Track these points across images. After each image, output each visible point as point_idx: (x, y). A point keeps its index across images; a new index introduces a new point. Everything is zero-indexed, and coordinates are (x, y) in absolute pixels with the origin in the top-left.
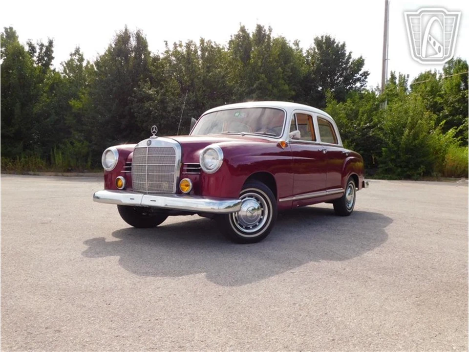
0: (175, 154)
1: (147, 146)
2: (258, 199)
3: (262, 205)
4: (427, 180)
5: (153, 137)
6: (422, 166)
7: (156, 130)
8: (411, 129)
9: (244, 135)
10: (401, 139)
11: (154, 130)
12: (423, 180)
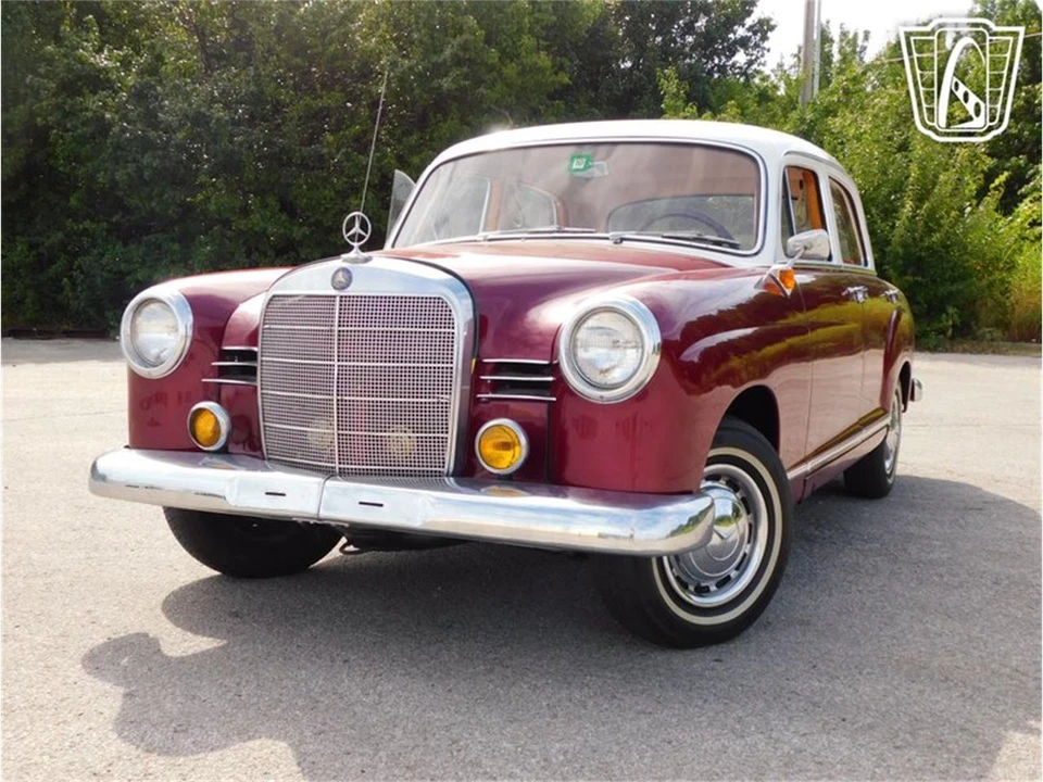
0: (450, 323)
1: (333, 292)
2: (734, 484)
3: (748, 503)
4: (964, 351)
5: (352, 254)
6: (951, 310)
7: (363, 226)
8: (920, 199)
9: (622, 240)
10: (893, 227)
11: (357, 229)
12: (953, 351)
